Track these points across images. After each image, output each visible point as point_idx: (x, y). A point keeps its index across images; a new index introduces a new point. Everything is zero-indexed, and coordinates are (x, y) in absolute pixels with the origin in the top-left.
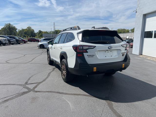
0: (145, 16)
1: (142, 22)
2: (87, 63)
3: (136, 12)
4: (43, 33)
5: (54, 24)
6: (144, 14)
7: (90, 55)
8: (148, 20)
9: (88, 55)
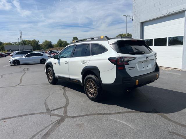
0: (143, 24)
1: (140, 30)
2: (130, 76)
3: (133, 20)
4: (4, 46)
5: (21, 33)
6: (142, 21)
7: (131, 68)
8: (146, 28)
9: (129, 68)
